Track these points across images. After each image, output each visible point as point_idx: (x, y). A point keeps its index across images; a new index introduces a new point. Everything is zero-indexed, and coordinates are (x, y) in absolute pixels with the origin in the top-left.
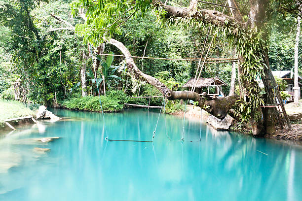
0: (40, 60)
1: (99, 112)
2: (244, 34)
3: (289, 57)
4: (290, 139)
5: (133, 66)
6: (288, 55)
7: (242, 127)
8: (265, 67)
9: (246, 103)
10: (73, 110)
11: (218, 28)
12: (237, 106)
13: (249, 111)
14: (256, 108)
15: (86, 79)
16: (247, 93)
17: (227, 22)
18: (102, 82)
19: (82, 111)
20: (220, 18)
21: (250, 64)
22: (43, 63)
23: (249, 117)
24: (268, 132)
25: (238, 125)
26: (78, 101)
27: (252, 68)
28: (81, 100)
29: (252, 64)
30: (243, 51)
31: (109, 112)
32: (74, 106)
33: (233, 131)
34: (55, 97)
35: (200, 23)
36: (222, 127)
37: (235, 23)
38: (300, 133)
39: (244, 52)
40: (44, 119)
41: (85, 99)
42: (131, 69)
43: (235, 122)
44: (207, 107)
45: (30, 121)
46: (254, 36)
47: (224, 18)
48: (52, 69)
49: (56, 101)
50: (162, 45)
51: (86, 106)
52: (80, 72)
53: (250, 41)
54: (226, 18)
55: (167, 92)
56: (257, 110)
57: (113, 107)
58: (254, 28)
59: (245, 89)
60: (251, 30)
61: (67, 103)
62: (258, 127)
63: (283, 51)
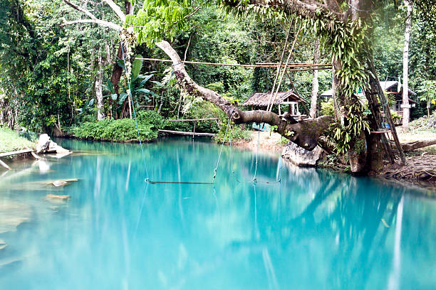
0: (36, 67)
1: (124, 142)
2: (342, 29)
3: (393, 62)
4: (404, 178)
5: (183, 75)
6: (392, 59)
7: (335, 161)
8: (371, 76)
9: (343, 127)
10: (85, 140)
11: (306, 20)
12: (332, 131)
13: (348, 139)
14: (357, 134)
15: (103, 95)
16: (346, 114)
17: (319, 11)
18: (127, 99)
19: (99, 141)
20: (308, 6)
21: (349, 72)
22: (40, 72)
23: (347, 148)
24: (373, 168)
25: (328, 159)
26: (92, 127)
27: (353, 78)
28: (97, 125)
29: (352, 72)
30: (340, 53)
31: (138, 142)
32: (86, 134)
33: (322, 167)
34: (57, 121)
35: (280, 13)
36: (305, 162)
37: (330, 13)
38: (418, 170)
39: (342, 55)
40: (47, 153)
41: (103, 123)
42: (181, 80)
43: (324, 154)
44: (290, 133)
45: (29, 156)
46: (356, 32)
47: (315, 6)
48: (54, 80)
49: (59, 127)
50: (210, 45)
51: (104, 134)
52: (94, 85)
53: (351, 40)
54: (318, 6)
55: (234, 112)
56: (360, 137)
57: (144, 135)
58: (356, 21)
59: (343, 107)
60: (352, 24)
61: (75, 130)
62: (360, 162)
63: (384, 54)
